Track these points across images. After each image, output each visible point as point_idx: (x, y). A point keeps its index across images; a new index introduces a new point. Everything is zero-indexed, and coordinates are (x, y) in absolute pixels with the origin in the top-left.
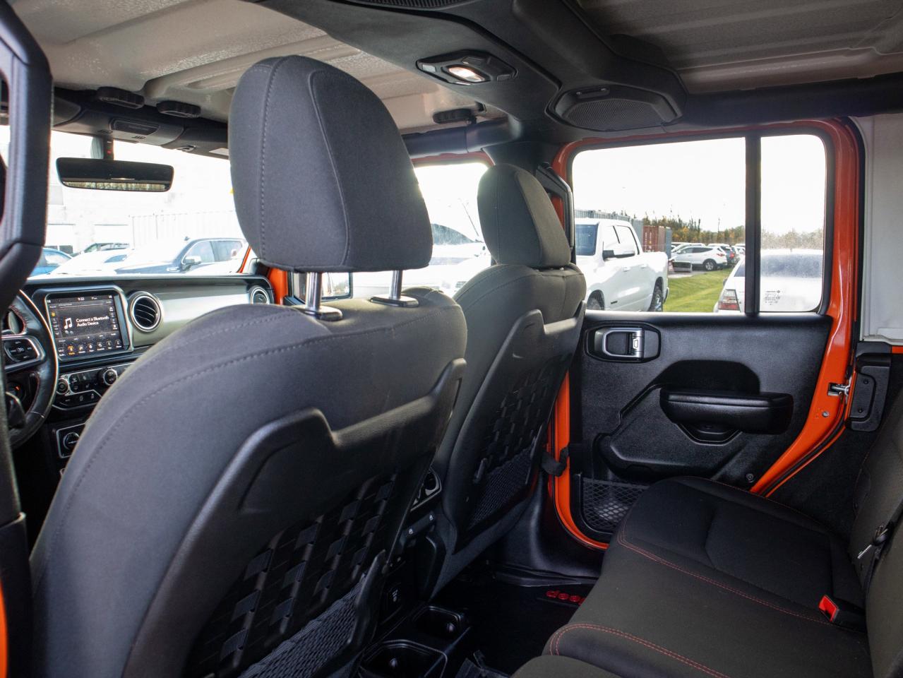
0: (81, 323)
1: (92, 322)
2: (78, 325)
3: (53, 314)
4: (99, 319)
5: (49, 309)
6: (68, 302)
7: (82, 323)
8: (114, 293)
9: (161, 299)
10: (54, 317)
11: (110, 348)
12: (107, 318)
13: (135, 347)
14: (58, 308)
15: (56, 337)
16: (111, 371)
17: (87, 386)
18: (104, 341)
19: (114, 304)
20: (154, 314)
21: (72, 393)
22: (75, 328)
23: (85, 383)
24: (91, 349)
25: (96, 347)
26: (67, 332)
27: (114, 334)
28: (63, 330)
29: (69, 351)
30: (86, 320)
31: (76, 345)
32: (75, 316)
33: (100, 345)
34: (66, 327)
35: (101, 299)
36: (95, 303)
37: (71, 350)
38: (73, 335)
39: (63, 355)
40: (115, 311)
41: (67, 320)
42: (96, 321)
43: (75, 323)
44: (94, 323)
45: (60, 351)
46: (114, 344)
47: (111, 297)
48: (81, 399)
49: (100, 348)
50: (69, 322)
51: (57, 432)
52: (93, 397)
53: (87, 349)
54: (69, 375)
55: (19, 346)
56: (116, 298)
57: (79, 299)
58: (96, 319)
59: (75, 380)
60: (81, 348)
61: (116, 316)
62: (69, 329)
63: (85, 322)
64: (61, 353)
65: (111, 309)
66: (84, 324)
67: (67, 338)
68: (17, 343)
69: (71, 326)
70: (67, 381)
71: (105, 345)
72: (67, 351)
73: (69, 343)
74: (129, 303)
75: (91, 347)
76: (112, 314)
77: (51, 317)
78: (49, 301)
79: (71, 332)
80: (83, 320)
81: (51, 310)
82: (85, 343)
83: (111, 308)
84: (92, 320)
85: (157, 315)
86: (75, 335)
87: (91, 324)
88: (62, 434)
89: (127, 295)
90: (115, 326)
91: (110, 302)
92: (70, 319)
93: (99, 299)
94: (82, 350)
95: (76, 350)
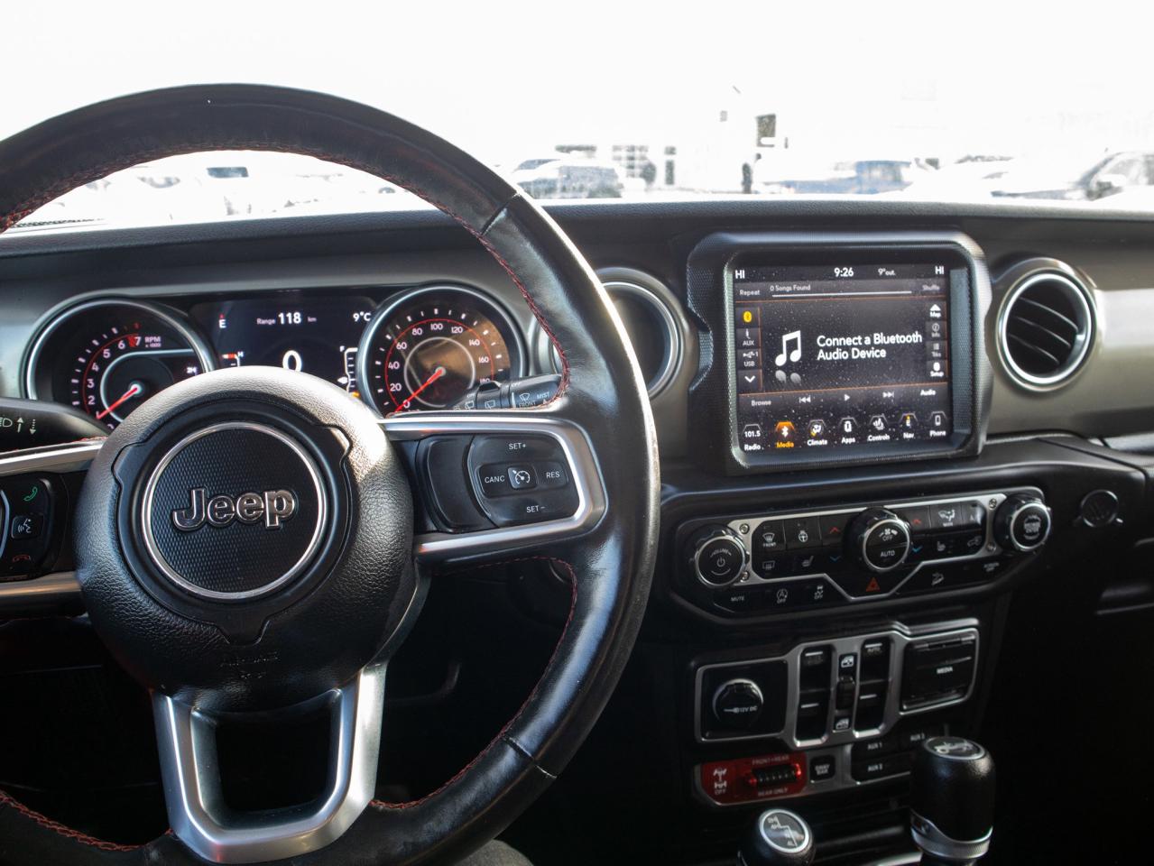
0: (832, 349)
1: (868, 348)
2: (821, 355)
3: (748, 317)
4: (892, 339)
5: (736, 296)
6: (800, 278)
7: (834, 349)
8: (956, 259)
9: (1105, 287)
10: (749, 326)
11: (908, 436)
12: (916, 337)
13: (990, 437)
14: (766, 295)
15: (743, 387)
16: (892, 526)
17: (806, 563)
18: (893, 413)
19: (946, 297)
20: (1071, 335)
21: (757, 579)
22: (809, 366)
23: (804, 551)
24: (848, 435)
25: (862, 430)
26: (780, 375)
27: (931, 392)
28: (769, 367)
29: (780, 437)
30: (848, 341)
31: (802, 418)
32: (816, 325)
33: (879, 424)
34: (781, 360)
35: (910, 276)
36: (889, 289)
37: (785, 432)
38: (796, 386)
39: (756, 447)
40: (947, 317)
41: (786, 338)
42: (880, 347)
43: (810, 349)
44: (873, 353)
45: (749, 434)
46: (921, 427)
47: (940, 270)
48: (783, 596)
49: (876, 432)
50: (792, 345)
51: (701, 670)
52: (818, 595)
53: (833, 433)
54: (755, 523)
55: (521, 460)
56: (959, 276)
57: (837, 271)
58: (879, 338)
59: (770, 541)
60: (817, 429)
61: (947, 336)
62: (789, 367)
63: (846, 348)
64: (751, 441)
65: (935, 310)
66: (839, 355)
67: (779, 394)
68: (512, 446)
69: (796, 356)
70: (743, 543)
71: (894, 426)
72: (770, 437)
73: (776, 414)
74: (998, 295)
75: (848, 428)
76: (936, 327)
77: (739, 324)
78: (741, 274)
79: (795, 376)
80: (839, 341)
81: (739, 303)
82: (832, 413)
83: (935, 308)
84: (868, 341)
85: (1080, 338)
86: (805, 385)
87: (863, 354)
88: (714, 678)
89: (995, 268)
90: (937, 366)
91: (935, 287)
92: (797, 335)
93: (899, 276)
94: (818, 437)
95: (801, 434)
